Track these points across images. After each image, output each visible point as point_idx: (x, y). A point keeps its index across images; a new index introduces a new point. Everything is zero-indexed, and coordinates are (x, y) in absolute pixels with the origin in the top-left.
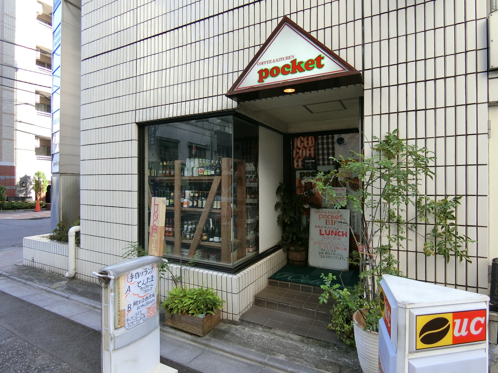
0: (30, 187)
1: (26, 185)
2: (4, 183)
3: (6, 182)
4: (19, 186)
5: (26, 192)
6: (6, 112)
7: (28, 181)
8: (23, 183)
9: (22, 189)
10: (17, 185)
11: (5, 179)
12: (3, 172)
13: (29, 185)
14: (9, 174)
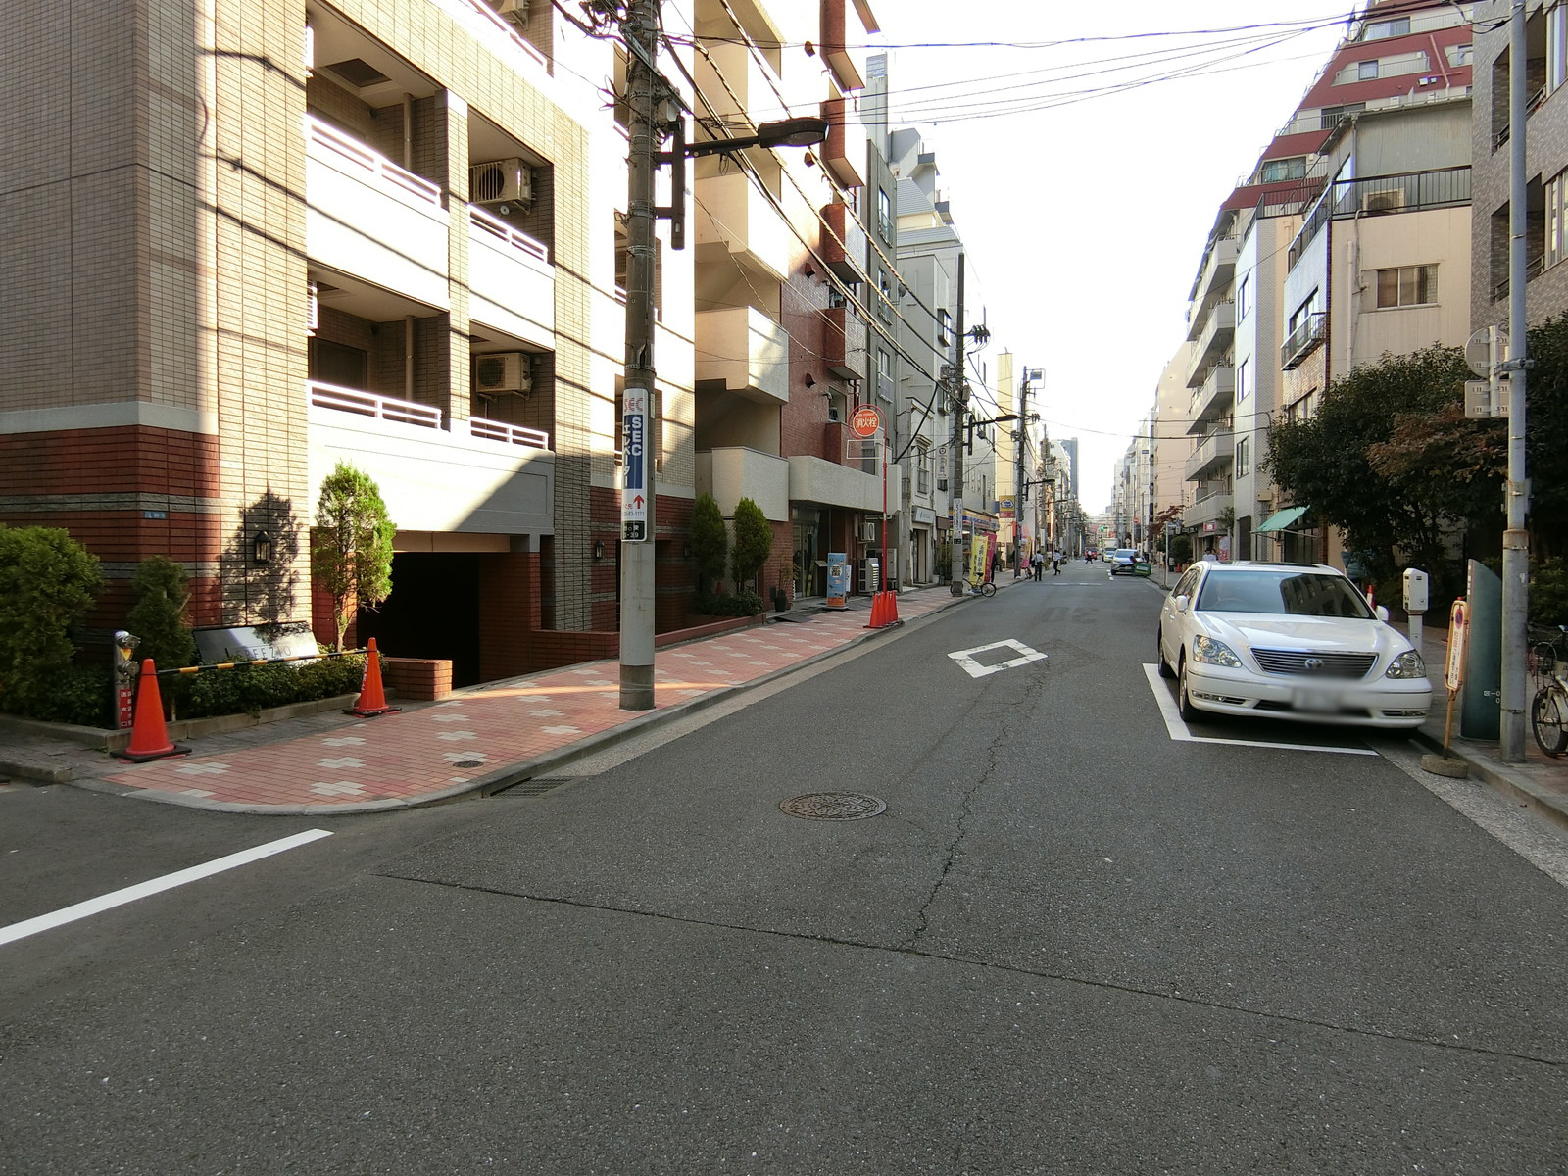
0: (287, 565)
1: (272, 554)
2: (164, 541)
3: (174, 533)
4: (237, 561)
5: (271, 598)
6: (166, 80)
7: (278, 529)
8: (259, 540)
9: (251, 579)
10: (228, 552)
11: (168, 512)
12: (153, 472)
13: (282, 554)
14: (185, 483)
